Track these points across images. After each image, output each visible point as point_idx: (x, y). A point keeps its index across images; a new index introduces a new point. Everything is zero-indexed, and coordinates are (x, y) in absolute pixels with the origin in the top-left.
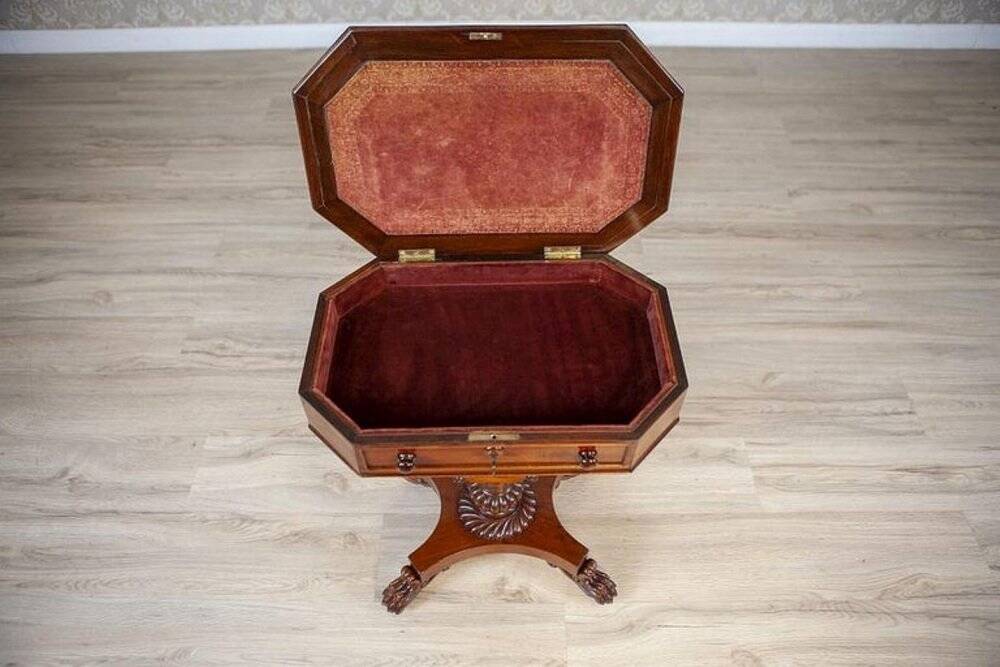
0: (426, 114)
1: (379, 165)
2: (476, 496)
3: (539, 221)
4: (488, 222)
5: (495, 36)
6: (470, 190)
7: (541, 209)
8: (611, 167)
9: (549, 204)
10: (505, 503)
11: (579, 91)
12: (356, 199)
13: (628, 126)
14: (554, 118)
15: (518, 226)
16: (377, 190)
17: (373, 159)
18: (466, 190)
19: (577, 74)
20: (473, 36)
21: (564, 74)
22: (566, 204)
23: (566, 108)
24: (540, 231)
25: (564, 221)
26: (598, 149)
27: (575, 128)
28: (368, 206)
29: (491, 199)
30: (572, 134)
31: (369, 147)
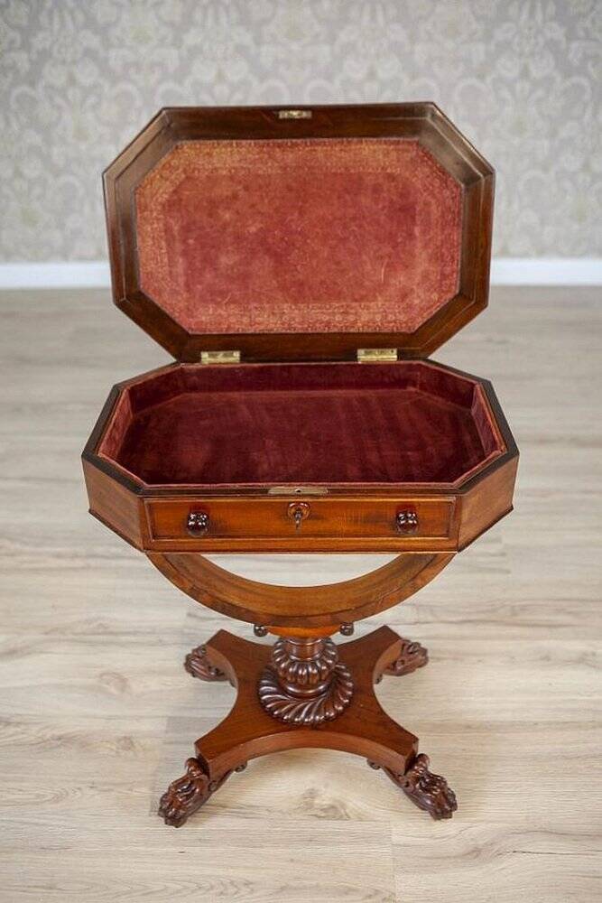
0: (235, 197)
1: (185, 254)
2: (280, 663)
3: (351, 318)
4: (297, 320)
5: (305, 114)
6: (278, 282)
7: (354, 304)
8: (424, 255)
9: (362, 298)
10: (315, 671)
11: (389, 171)
12: (159, 292)
13: (440, 208)
14: (365, 201)
15: (328, 324)
16: (182, 280)
17: (179, 247)
18: (274, 282)
19: (386, 154)
20: (283, 115)
21: (372, 153)
22: (379, 298)
23: (376, 189)
24: (352, 330)
25: (378, 317)
26: (411, 236)
27: (385, 211)
28: (172, 301)
29: (299, 292)
30: (383, 217)
31: (176, 234)
